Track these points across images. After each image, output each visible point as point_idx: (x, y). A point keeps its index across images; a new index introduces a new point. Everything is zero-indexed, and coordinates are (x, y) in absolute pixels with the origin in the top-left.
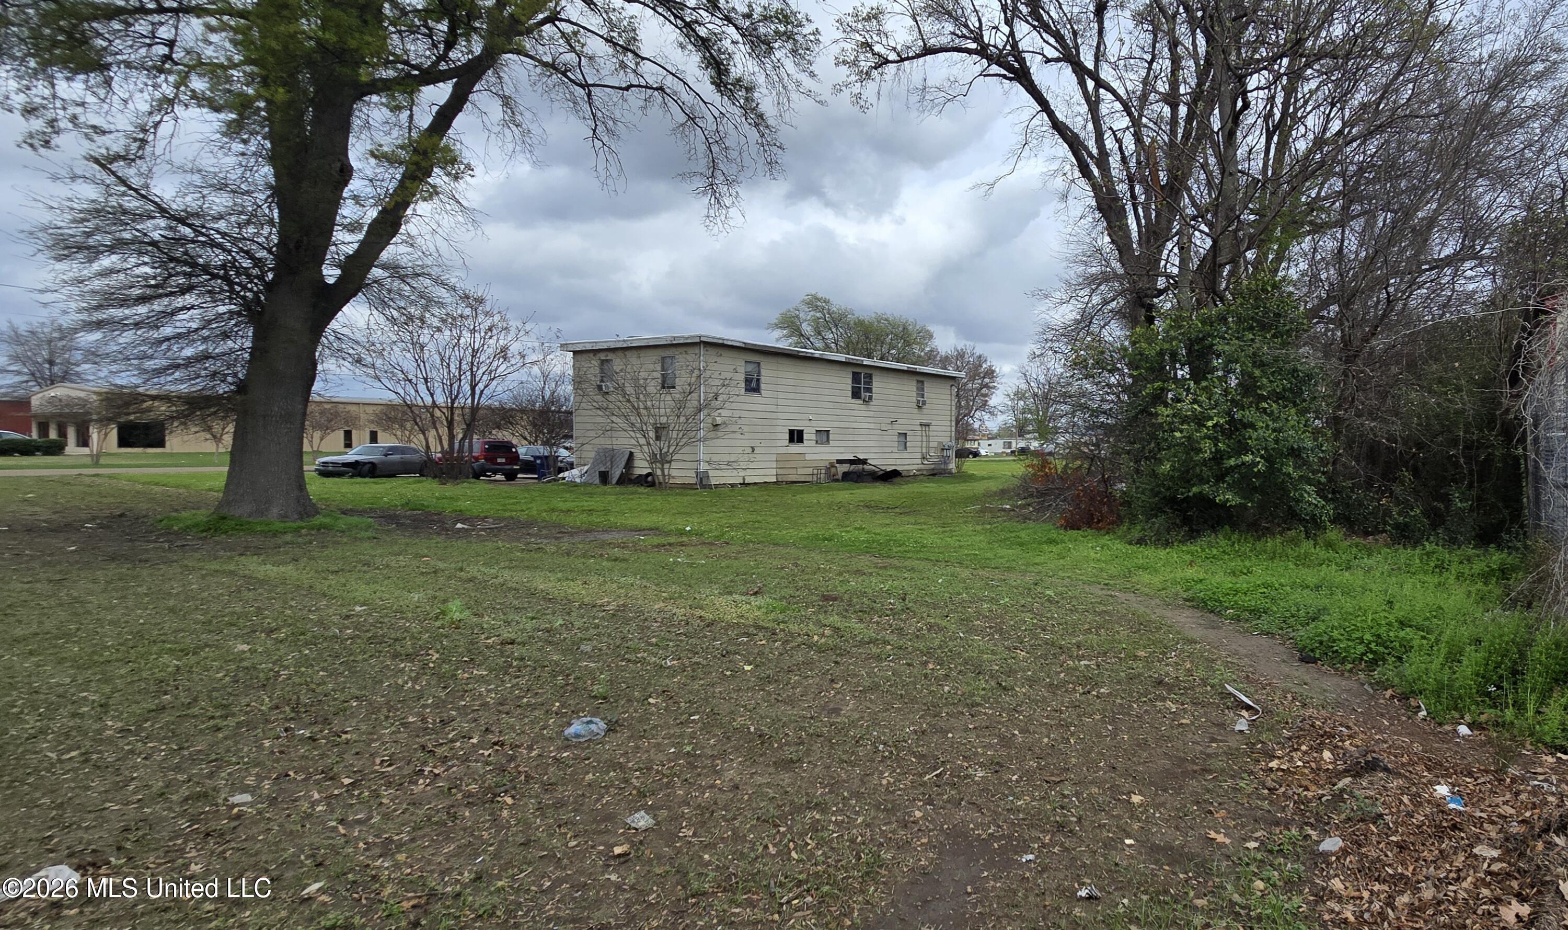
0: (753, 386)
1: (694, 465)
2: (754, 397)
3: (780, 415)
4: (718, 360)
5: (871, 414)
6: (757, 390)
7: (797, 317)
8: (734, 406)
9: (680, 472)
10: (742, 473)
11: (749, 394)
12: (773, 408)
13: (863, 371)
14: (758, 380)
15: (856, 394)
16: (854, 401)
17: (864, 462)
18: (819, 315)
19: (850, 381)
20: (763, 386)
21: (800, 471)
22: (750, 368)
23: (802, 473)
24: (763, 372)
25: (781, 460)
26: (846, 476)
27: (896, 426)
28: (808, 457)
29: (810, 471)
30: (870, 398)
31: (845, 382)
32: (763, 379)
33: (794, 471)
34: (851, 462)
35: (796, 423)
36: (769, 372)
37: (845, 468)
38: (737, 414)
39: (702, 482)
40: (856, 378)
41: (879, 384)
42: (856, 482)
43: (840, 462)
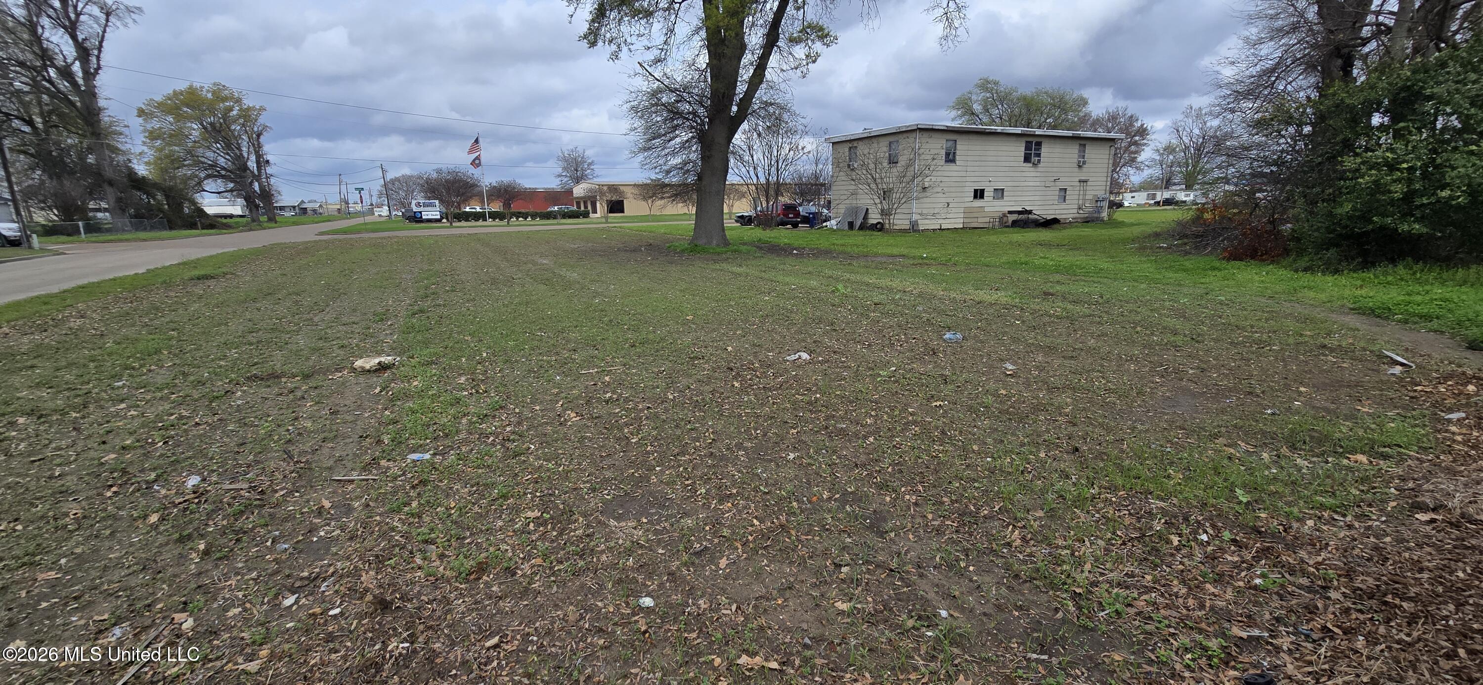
0: (950, 158)
1: (909, 216)
2: (952, 167)
3: (968, 179)
4: (928, 140)
5: (1038, 174)
6: (953, 161)
7: (970, 98)
8: (939, 173)
9: (900, 221)
10: (940, 221)
11: (949, 164)
12: (964, 174)
13: (1034, 140)
14: (954, 153)
15: (1027, 159)
16: (1025, 164)
17: (1030, 212)
18: (988, 95)
19: (1023, 149)
20: (957, 158)
21: (980, 220)
22: (950, 144)
23: (981, 221)
24: (958, 147)
25: (967, 212)
26: (1015, 224)
27: (1057, 183)
28: (986, 209)
29: (987, 220)
30: (1039, 161)
31: (1020, 149)
32: (958, 152)
33: (976, 220)
34: (1019, 213)
35: (979, 184)
36: (964, 147)
37: (1014, 217)
38: (939, 179)
39: (914, 228)
40: (1028, 147)
41: (1046, 150)
42: (1023, 227)
43: (1010, 212)
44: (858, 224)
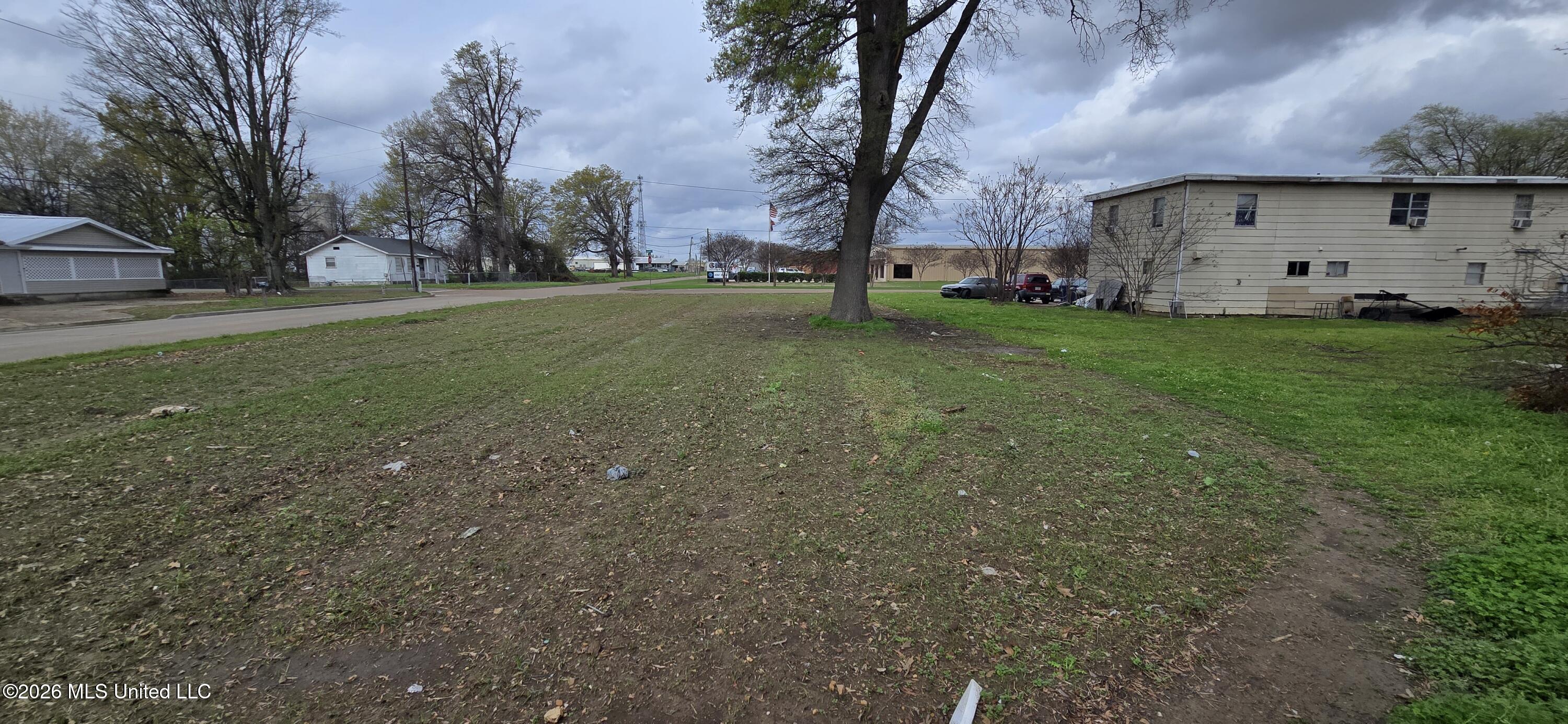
0: (1245, 218)
1: (1170, 296)
2: (1247, 231)
3: (1277, 247)
4: (1199, 196)
5: (1422, 241)
6: (1251, 222)
8: (1211, 240)
9: (1158, 302)
10: (1223, 304)
11: (1239, 227)
12: (1271, 240)
13: (1413, 192)
14: (1253, 213)
15: (1397, 218)
16: (1393, 227)
17: (1402, 297)
19: (1389, 205)
20: (1258, 218)
21: (1298, 305)
22: (1243, 201)
23: (1301, 307)
24: (1260, 204)
25: (1274, 292)
26: (1366, 313)
27: (1462, 255)
28: (1311, 290)
29: (1312, 305)
30: (1421, 223)
31: (1385, 204)
32: (1259, 212)
33: (1291, 305)
34: (1378, 297)
35: (1300, 254)
36: (1266, 204)
37: (1367, 303)
38: (1218, 247)
39: (1177, 312)
40: (1400, 200)
41: (1435, 205)
42: (1378, 319)
43: (1359, 296)
44: (1108, 302)
